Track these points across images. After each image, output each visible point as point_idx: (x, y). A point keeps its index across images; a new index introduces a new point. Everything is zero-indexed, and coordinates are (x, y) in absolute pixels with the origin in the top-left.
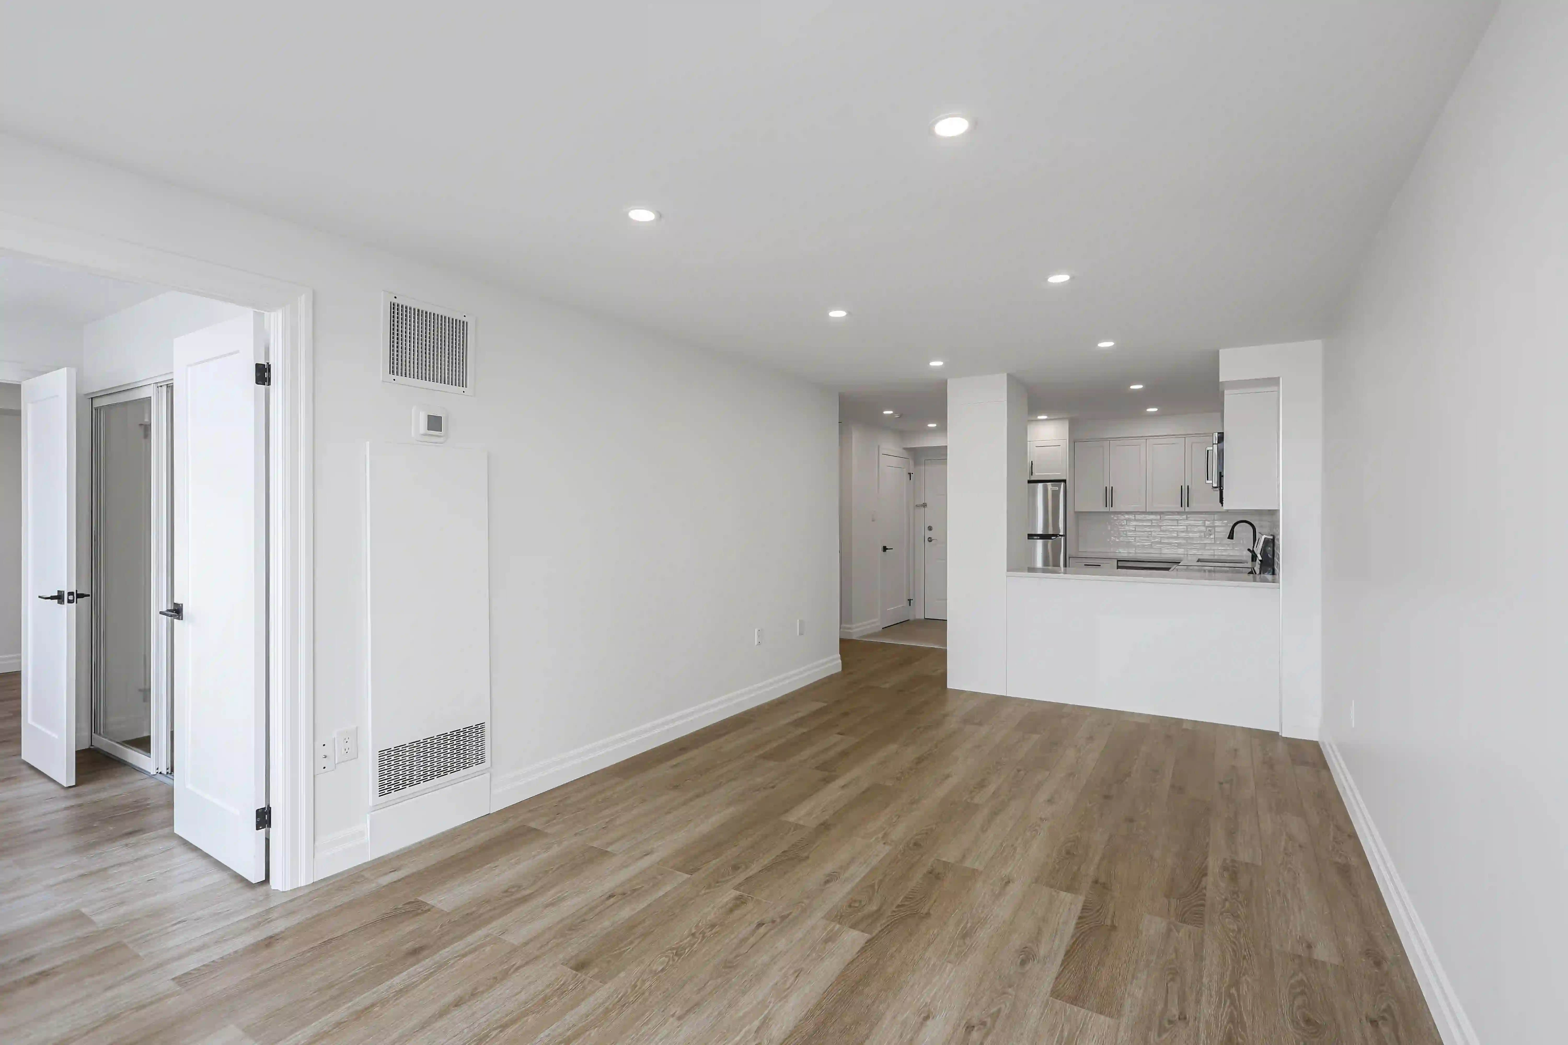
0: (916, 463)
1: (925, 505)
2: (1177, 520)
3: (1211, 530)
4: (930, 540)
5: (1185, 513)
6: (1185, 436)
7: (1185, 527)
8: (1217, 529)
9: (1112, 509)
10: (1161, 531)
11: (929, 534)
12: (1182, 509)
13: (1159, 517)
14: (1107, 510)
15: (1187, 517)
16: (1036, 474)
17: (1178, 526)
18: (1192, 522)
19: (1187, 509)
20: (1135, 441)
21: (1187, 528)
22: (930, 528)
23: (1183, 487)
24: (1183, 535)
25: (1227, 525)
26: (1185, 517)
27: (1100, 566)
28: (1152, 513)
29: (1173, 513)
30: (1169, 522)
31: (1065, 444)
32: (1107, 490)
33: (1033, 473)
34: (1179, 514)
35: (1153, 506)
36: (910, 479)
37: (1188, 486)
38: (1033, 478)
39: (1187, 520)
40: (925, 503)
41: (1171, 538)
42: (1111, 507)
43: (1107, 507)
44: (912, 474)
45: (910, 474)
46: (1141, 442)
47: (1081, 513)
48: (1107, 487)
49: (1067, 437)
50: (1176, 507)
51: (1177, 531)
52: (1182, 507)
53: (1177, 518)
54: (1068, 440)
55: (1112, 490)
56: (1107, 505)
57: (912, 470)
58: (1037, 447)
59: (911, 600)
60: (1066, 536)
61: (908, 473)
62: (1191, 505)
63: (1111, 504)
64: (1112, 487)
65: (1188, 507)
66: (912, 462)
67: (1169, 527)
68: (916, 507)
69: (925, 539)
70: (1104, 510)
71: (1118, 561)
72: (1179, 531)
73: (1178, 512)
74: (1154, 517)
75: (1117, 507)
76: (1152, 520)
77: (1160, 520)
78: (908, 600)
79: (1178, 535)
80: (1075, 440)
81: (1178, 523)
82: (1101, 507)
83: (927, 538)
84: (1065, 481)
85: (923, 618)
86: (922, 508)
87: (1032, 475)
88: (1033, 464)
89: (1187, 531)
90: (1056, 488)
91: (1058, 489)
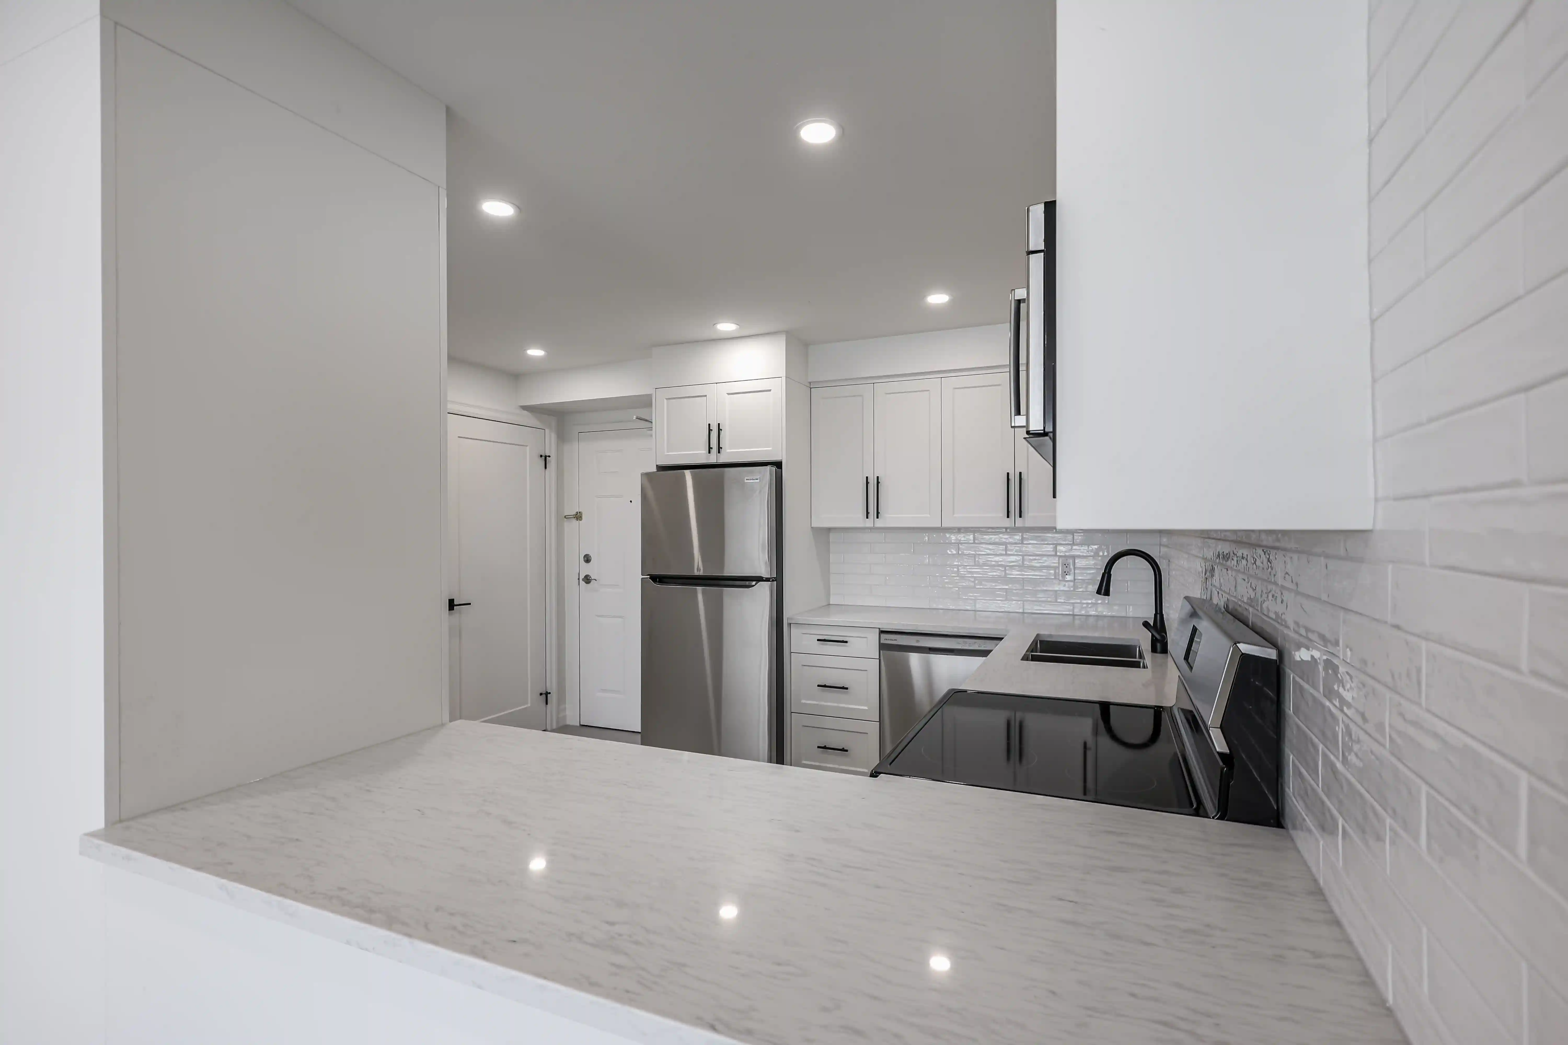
0: (562, 437)
1: (579, 516)
2: (1005, 544)
3: (1067, 565)
4: (587, 580)
5: (1015, 530)
7: (1018, 558)
8: (1079, 563)
9: (879, 523)
10: (975, 565)
11: (586, 569)
12: (1008, 523)
13: (971, 537)
14: (869, 523)
15: (1023, 539)
16: (728, 451)
17: (1006, 555)
18: (1030, 549)
19: (1019, 523)
21: (1023, 560)
22: (587, 559)
23: (1011, 477)
24: (1015, 573)
25: (1096, 554)
26: (1018, 537)
27: (846, 642)
28: (959, 530)
29: (995, 530)
30: (990, 547)
31: (779, 387)
32: (867, 483)
33: (721, 448)
34: (1009, 532)
35: (955, 515)
36: (546, 468)
37: (1020, 473)
38: (723, 459)
39: (1022, 543)
40: (580, 513)
41: (994, 579)
42: (878, 517)
43: (867, 518)
44: (549, 456)
45: (546, 457)
46: (932, 383)
47: (829, 530)
48: (867, 477)
49: (783, 374)
50: (997, 517)
51: (1005, 566)
52: (1008, 517)
53: (1004, 540)
54: (784, 379)
55: (878, 483)
56: (868, 513)
57: (551, 450)
58: (728, 394)
59: (547, 694)
60: (778, 580)
61: (541, 456)
62: (1028, 513)
63: (878, 513)
64: (878, 477)
65: (1020, 516)
66: (554, 436)
67: (990, 558)
68: (565, 519)
69: (579, 579)
70: (860, 524)
71: (882, 632)
72: (1008, 566)
73: (1006, 528)
74: (962, 537)
75: (891, 517)
76: (958, 544)
77: (974, 543)
78: (541, 694)
79: (1006, 574)
80: (810, 383)
81: (1006, 550)
82: (855, 517)
83: (582, 577)
84: (778, 465)
85: (578, 725)
86: (574, 521)
87: (719, 452)
88: (721, 430)
89: (1022, 567)
90: (752, 479)
91: (757, 481)
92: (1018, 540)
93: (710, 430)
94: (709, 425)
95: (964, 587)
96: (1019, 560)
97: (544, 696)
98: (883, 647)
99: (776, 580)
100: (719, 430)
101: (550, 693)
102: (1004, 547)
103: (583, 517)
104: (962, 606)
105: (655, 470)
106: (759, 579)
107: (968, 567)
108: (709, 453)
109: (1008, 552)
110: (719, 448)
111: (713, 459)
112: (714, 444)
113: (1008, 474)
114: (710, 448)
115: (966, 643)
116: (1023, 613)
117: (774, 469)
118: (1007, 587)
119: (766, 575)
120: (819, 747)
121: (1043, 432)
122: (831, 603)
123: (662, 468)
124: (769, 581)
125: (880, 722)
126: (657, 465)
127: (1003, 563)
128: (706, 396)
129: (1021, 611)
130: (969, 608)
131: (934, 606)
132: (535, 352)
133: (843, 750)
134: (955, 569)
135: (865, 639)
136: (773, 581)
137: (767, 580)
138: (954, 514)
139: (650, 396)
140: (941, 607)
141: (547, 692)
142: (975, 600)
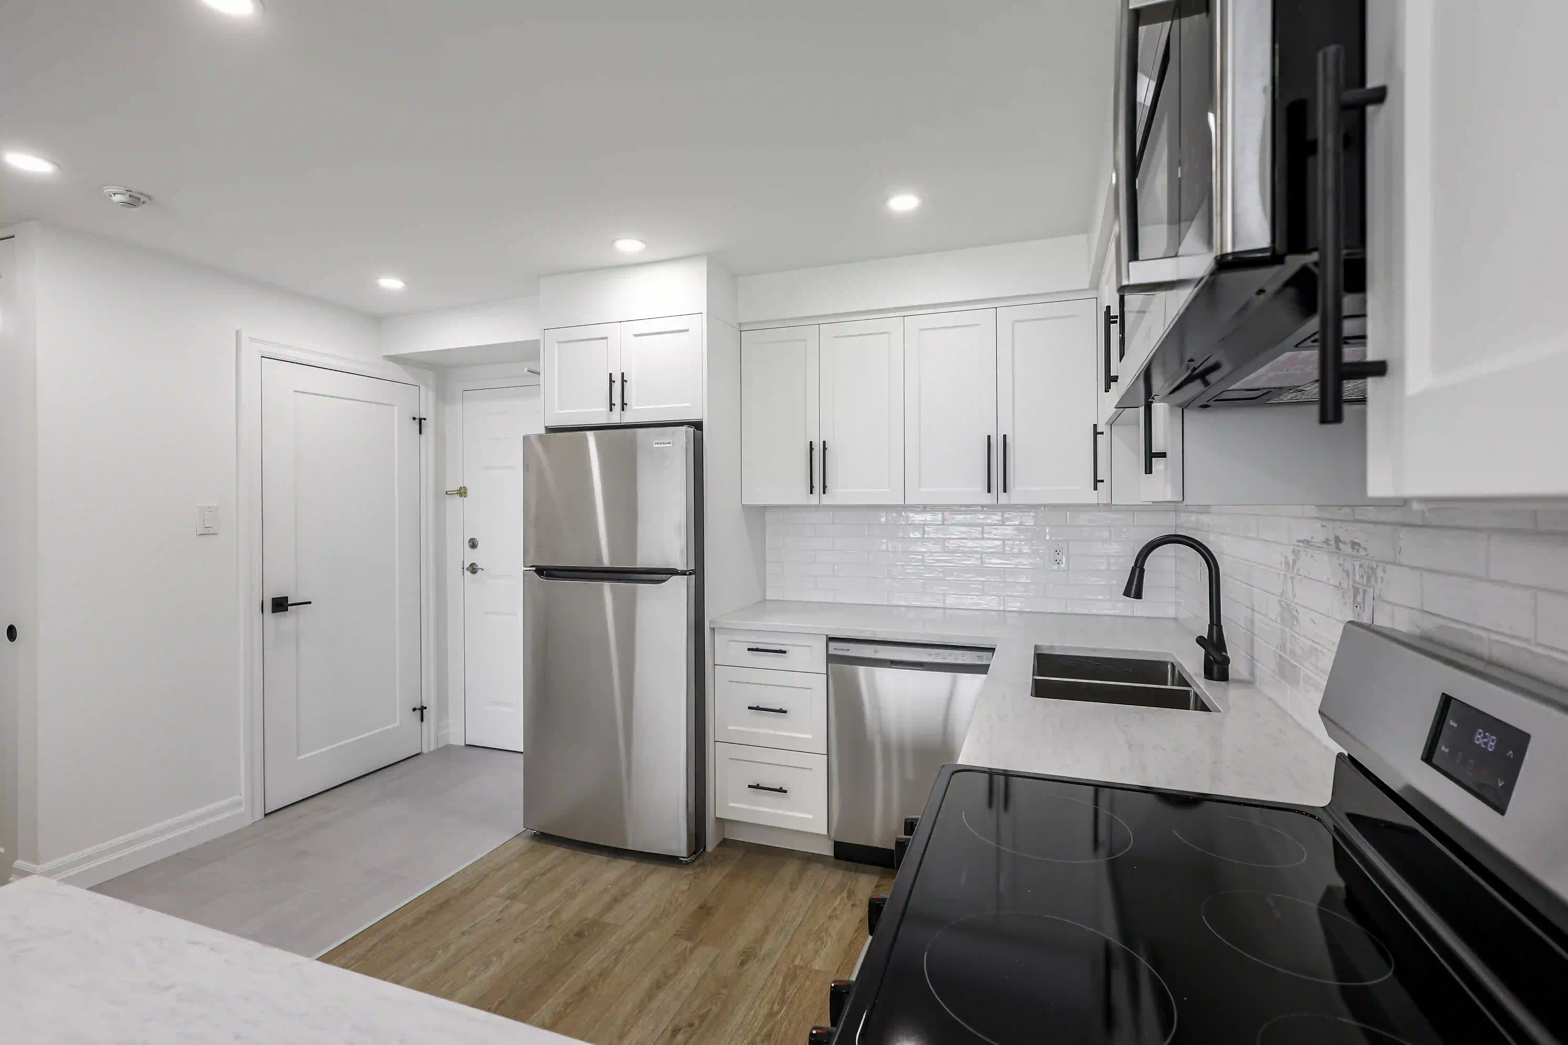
0: (442, 395)
1: (462, 492)
2: (982, 525)
4: (473, 569)
5: (995, 508)
6: (994, 303)
7: (998, 543)
9: (826, 500)
10: (944, 552)
11: (472, 556)
12: (988, 499)
13: (940, 516)
14: (814, 500)
15: (1002, 518)
16: (635, 408)
17: (983, 538)
19: (1003, 499)
20: (873, 325)
21: (1004, 545)
22: (473, 544)
23: (993, 441)
24: (995, 562)
26: (997, 517)
27: (785, 652)
28: (924, 508)
29: (967, 508)
30: (963, 529)
31: (698, 326)
32: (811, 449)
33: (626, 404)
34: (986, 511)
35: (922, 490)
36: (420, 433)
37: (1005, 436)
38: (629, 417)
39: (1003, 524)
40: (464, 487)
41: (968, 570)
42: (824, 493)
43: (811, 493)
44: (425, 419)
45: (420, 420)
46: (893, 324)
47: (765, 508)
48: (811, 443)
49: (704, 309)
50: (976, 493)
51: (981, 553)
52: (989, 491)
53: (981, 521)
54: (705, 315)
55: (825, 449)
56: (812, 487)
57: (427, 410)
58: (636, 335)
59: (423, 708)
60: (697, 572)
61: (414, 419)
62: (1014, 486)
63: (825, 487)
64: (824, 442)
65: (1005, 491)
66: (431, 396)
67: (963, 543)
68: (447, 495)
69: (463, 568)
70: (804, 502)
71: (831, 639)
72: (985, 553)
73: (982, 506)
74: (928, 517)
75: (839, 493)
76: (924, 525)
77: (943, 524)
78: (414, 710)
79: (982, 563)
80: (740, 325)
81: (983, 533)
82: (798, 494)
83: (467, 565)
84: (698, 426)
85: (464, 745)
86: (457, 497)
87: (623, 410)
88: (626, 381)
89: (1002, 554)
90: (663, 443)
91: (669, 445)
92: (998, 521)
93: (611, 381)
94: (611, 374)
95: (929, 579)
96: (999, 546)
97: (418, 712)
98: (831, 659)
99: (694, 574)
100: (623, 381)
101: (426, 708)
102: (981, 529)
103: (469, 492)
104: (927, 601)
105: (543, 431)
106: (673, 572)
107: (936, 555)
108: (611, 410)
109: (985, 536)
110: (623, 405)
111: (616, 418)
112: (617, 400)
113: (989, 437)
114: (612, 405)
115: (938, 654)
116: (1004, 611)
117: (691, 430)
118: (983, 579)
119: (681, 567)
120: (750, 786)
121: (1268, 254)
122: (767, 598)
123: (551, 430)
124: (686, 574)
125: (828, 754)
126: (546, 427)
127: (979, 549)
128: (606, 338)
129: (1002, 608)
130: (936, 604)
131: (895, 602)
132: (391, 283)
133: (781, 790)
134: (919, 557)
135: (809, 648)
136: (690, 574)
137: (683, 573)
138: (920, 487)
139: (538, 341)
140: (904, 604)
141: (422, 706)
142: (944, 595)
